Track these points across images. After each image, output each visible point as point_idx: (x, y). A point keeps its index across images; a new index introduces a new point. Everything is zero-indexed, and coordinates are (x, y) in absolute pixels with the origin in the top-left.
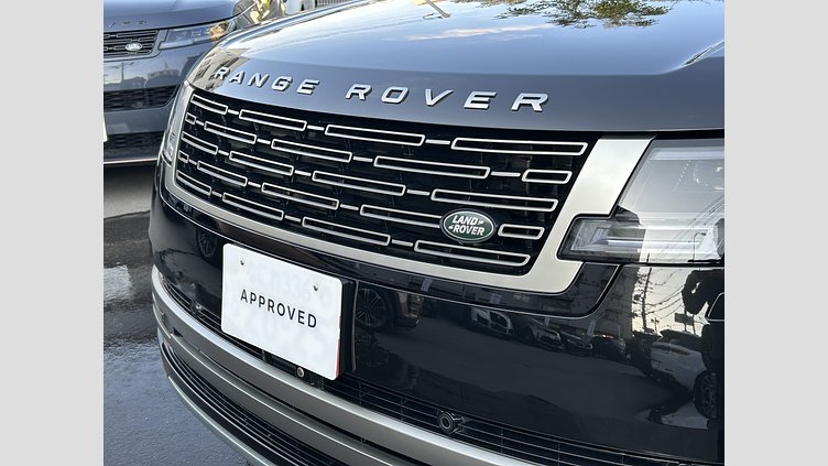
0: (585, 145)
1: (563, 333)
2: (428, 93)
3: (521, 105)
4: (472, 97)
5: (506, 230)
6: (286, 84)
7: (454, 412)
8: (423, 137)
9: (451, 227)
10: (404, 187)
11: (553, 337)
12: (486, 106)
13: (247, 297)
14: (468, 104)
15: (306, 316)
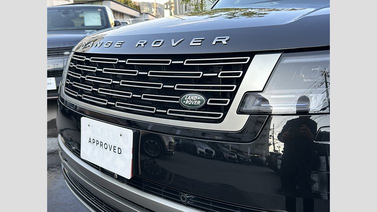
0: (249, 58)
1: (238, 154)
2: (173, 40)
3: (217, 42)
4: (193, 41)
5: (211, 102)
6: (110, 44)
7: (188, 193)
8: (171, 60)
9: (184, 102)
10: (162, 84)
11: (233, 157)
12: (200, 44)
13: (91, 141)
14: (191, 44)
15: (117, 148)
